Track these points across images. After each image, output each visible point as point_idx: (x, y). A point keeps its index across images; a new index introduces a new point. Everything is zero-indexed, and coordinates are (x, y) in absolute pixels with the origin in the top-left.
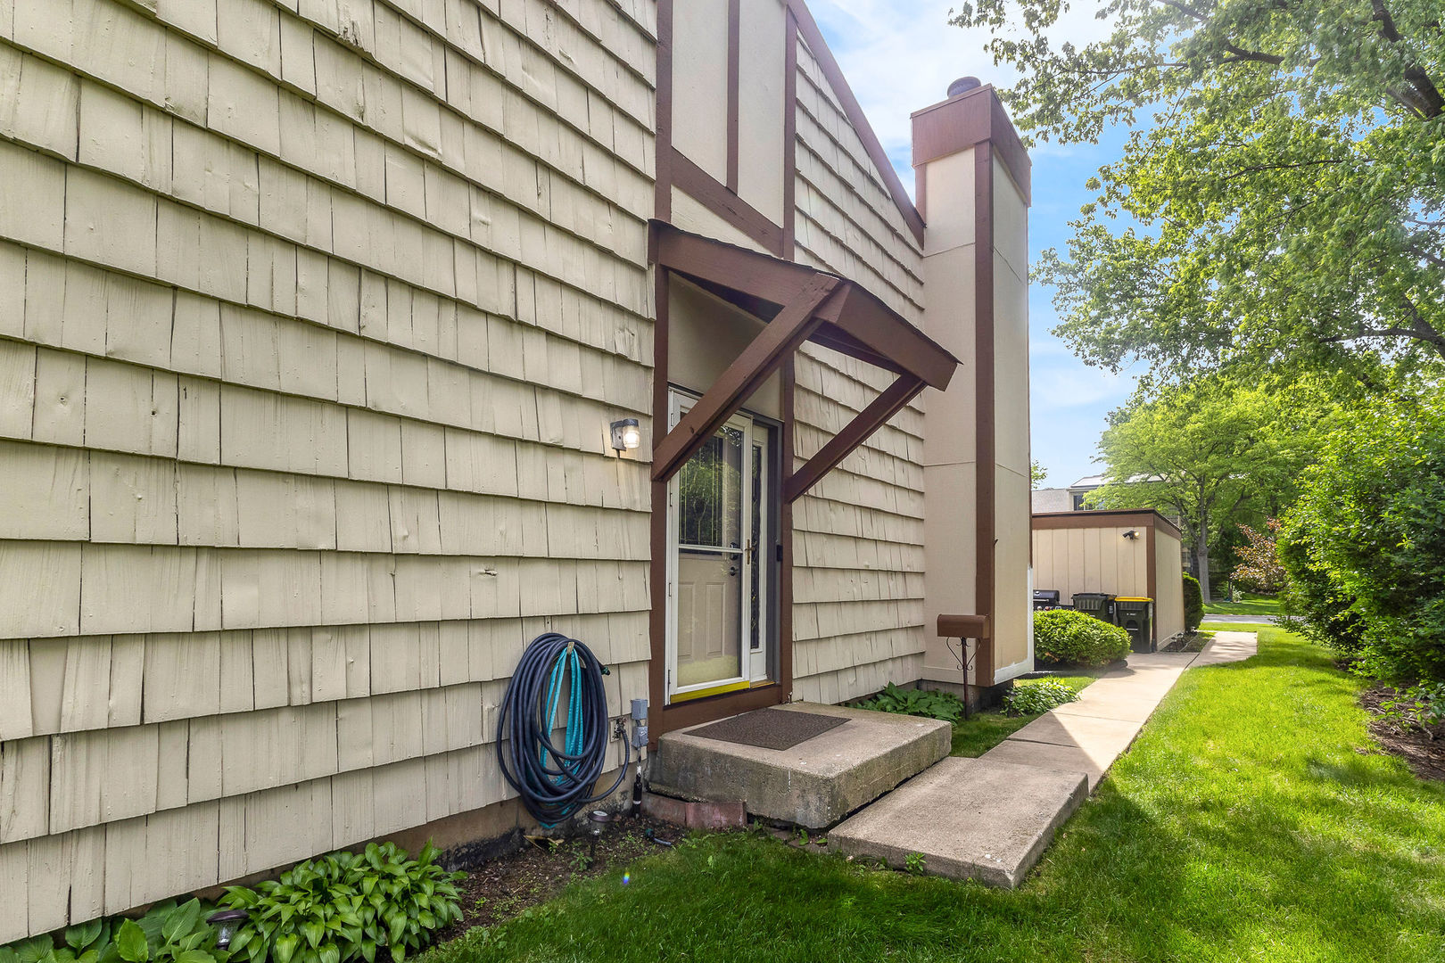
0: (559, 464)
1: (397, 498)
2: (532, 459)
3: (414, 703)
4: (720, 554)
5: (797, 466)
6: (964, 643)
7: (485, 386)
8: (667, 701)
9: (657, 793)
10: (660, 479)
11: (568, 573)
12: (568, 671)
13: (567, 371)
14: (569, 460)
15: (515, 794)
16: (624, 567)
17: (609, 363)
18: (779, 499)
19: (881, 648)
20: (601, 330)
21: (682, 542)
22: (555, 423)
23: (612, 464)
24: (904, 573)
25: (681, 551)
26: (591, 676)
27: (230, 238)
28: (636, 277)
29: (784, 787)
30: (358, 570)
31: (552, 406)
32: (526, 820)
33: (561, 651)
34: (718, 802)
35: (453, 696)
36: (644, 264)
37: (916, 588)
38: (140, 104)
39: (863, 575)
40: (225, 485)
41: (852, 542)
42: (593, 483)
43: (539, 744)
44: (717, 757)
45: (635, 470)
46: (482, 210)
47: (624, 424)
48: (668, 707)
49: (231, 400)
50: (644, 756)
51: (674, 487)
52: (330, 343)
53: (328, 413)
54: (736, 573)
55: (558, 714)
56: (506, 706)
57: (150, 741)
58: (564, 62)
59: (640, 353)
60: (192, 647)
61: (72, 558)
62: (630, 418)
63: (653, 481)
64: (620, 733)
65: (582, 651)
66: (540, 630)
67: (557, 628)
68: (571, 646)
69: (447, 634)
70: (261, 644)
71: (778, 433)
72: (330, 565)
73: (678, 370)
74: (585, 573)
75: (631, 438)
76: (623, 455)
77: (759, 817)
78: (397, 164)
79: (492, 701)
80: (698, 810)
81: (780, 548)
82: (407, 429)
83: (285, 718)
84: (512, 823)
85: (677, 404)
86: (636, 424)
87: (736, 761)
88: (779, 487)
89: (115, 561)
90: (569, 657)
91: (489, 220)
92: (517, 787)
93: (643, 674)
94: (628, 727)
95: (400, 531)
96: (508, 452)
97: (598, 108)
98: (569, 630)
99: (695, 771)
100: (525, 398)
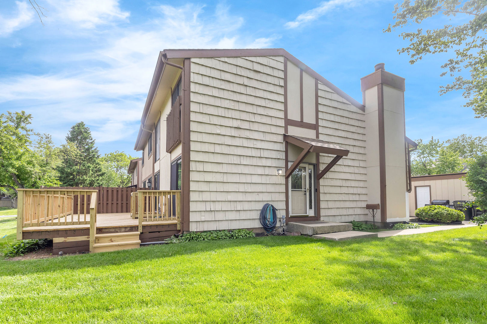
0: (268, 177)
1: (245, 184)
2: (264, 177)
3: (248, 211)
4: (302, 191)
5: (320, 172)
6: (373, 211)
7: (256, 167)
8: (290, 217)
9: (287, 232)
10: (287, 178)
11: (270, 194)
12: (270, 209)
13: (269, 163)
14: (270, 176)
15: (263, 227)
16: (280, 193)
17: (276, 160)
18: (316, 179)
19: (351, 212)
20: (274, 155)
21: (292, 189)
22: (267, 171)
23: (277, 177)
24: (359, 194)
25: (292, 190)
26: (274, 210)
27: (227, 156)
28: (281, 144)
29: (306, 229)
30: (241, 194)
31: (267, 168)
32: (265, 231)
33: (268, 206)
34: (297, 232)
35: (253, 211)
36: (283, 142)
37: (363, 198)
38: (219, 144)
39: (343, 195)
40: (227, 184)
41: (339, 187)
42: (274, 180)
43: (266, 220)
44: (297, 225)
45: (282, 177)
46: (255, 142)
47: (279, 170)
48: (289, 218)
49: (228, 174)
50: (285, 225)
51: (290, 179)
52: (237, 165)
53: (237, 174)
54: (305, 194)
55: (269, 216)
56: (261, 214)
57: (222, 212)
58: (267, 115)
59: (282, 157)
60: (225, 202)
61: (215, 193)
62: (280, 169)
63: (285, 179)
64: (280, 221)
65: (272, 206)
66: (266, 203)
67: (268, 203)
68: (270, 205)
69: (252, 203)
70: (231, 202)
71: (316, 166)
72: (238, 193)
73: (290, 158)
74: (273, 194)
75: (280, 172)
76: (279, 175)
77: (303, 234)
78: (244, 140)
79: (259, 212)
80: (293, 233)
81: (316, 189)
82: (246, 175)
83: (234, 211)
84: (263, 232)
85: (290, 165)
86: (281, 170)
87: (299, 225)
88: (316, 177)
89: (219, 193)
90: (270, 207)
91: (256, 143)
92: (263, 226)
93: (285, 211)
94: (282, 220)
95: (246, 189)
96: (260, 176)
97: (274, 119)
98: (270, 203)
99: (293, 228)
100: (263, 168)
